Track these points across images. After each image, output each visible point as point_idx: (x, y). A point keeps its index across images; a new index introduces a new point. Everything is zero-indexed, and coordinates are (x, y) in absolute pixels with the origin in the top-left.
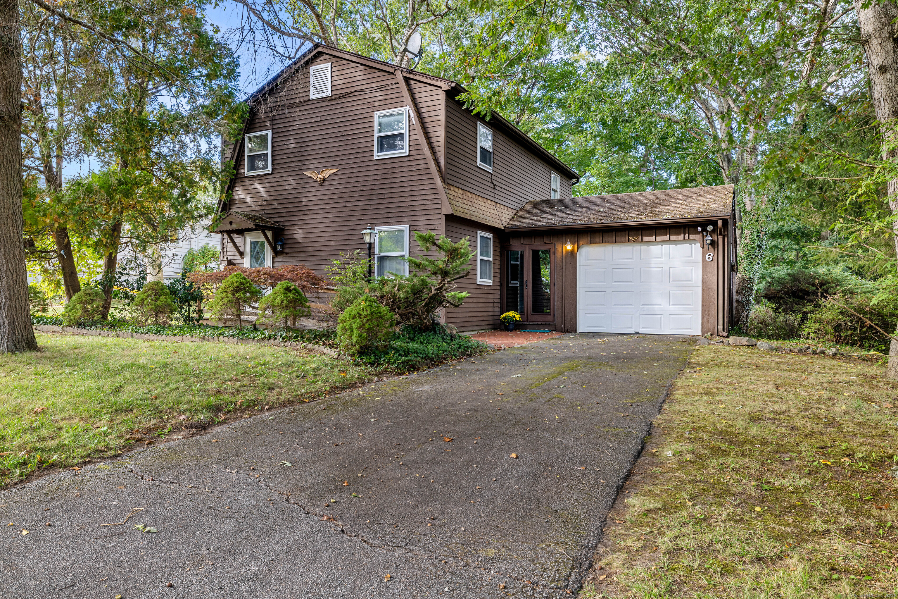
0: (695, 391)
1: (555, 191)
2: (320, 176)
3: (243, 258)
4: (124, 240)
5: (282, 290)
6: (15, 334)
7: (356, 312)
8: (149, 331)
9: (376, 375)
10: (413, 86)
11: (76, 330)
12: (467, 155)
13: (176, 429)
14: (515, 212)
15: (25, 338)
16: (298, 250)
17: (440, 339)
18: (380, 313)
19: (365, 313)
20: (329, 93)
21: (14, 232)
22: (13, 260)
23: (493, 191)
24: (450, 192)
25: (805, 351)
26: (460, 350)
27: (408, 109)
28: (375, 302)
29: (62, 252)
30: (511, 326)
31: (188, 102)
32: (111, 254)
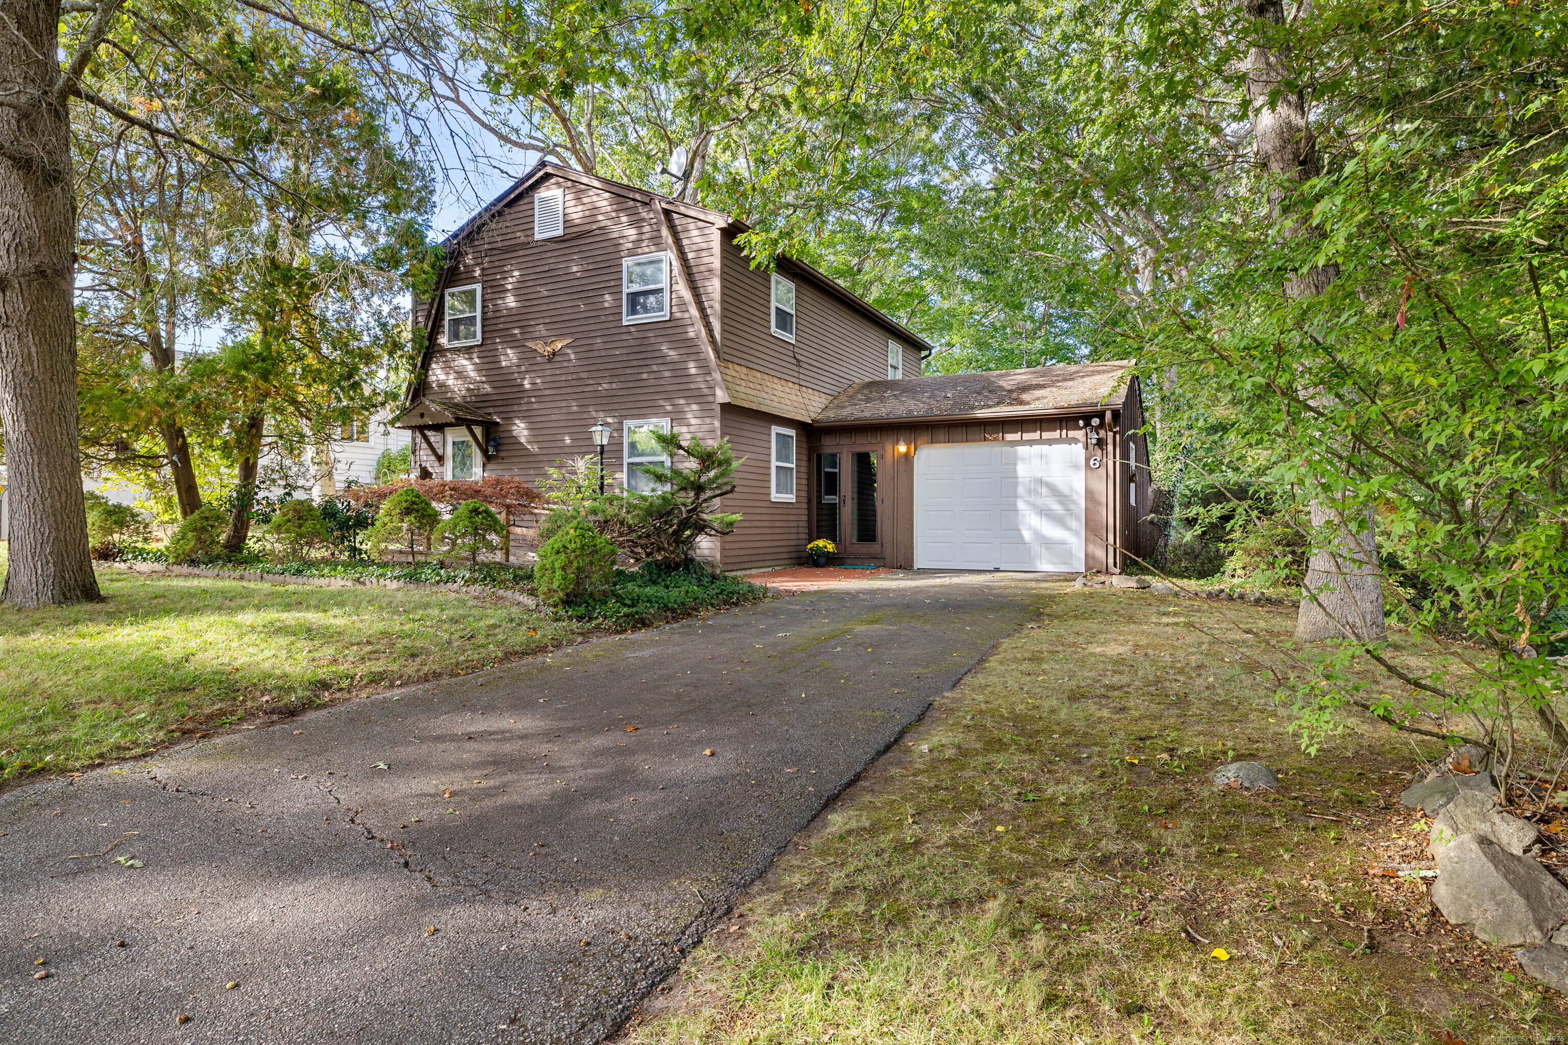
0: (1019, 656)
1: (895, 368)
2: (549, 349)
3: (442, 465)
4: (269, 440)
5: (466, 512)
6: (63, 578)
7: (560, 545)
8: (285, 570)
9: (582, 634)
10: (677, 222)
11: (185, 569)
12: (755, 319)
13: (250, 715)
14: (831, 398)
15: (81, 583)
16: (518, 453)
17: (694, 581)
18: (595, 546)
19: (573, 546)
20: (560, 232)
21: (62, 434)
22: (60, 474)
23: (796, 369)
24: (728, 372)
25: (1217, 596)
26: (720, 597)
27: (671, 255)
28: (589, 530)
29: (175, 458)
30: (822, 560)
31: (364, 244)
32: (247, 460)
